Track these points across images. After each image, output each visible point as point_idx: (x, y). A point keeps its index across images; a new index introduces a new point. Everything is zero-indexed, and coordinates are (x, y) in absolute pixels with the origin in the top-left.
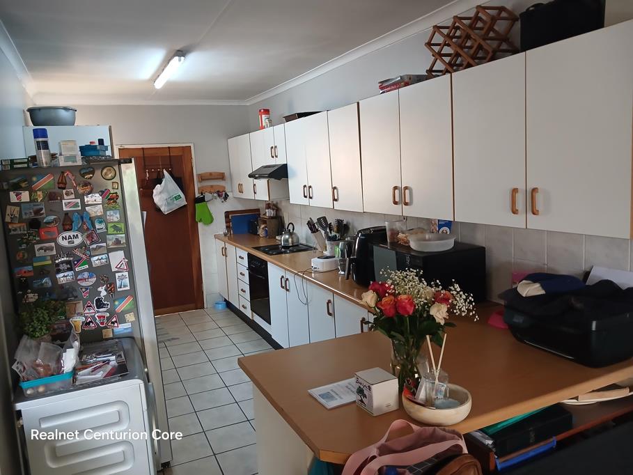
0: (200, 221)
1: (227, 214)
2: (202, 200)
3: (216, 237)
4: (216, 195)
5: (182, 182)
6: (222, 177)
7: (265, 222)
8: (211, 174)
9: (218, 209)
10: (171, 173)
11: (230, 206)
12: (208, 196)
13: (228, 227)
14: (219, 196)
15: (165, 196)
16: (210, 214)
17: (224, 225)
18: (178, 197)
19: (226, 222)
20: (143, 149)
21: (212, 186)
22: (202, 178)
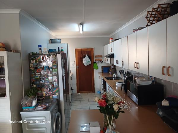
0: (95, 68)
1: (102, 67)
2: (95, 63)
3: (99, 73)
4: (99, 61)
5: (90, 58)
6: (101, 56)
7: (111, 70)
8: (98, 56)
9: (100, 65)
10: (88, 55)
11: (103, 64)
12: (97, 62)
13: (102, 70)
14: (100, 62)
15: (85, 61)
16: (97, 66)
17: (101, 70)
18: (89, 62)
19: (102, 69)
20: (81, 49)
21: (98, 59)
22: (96, 57)
